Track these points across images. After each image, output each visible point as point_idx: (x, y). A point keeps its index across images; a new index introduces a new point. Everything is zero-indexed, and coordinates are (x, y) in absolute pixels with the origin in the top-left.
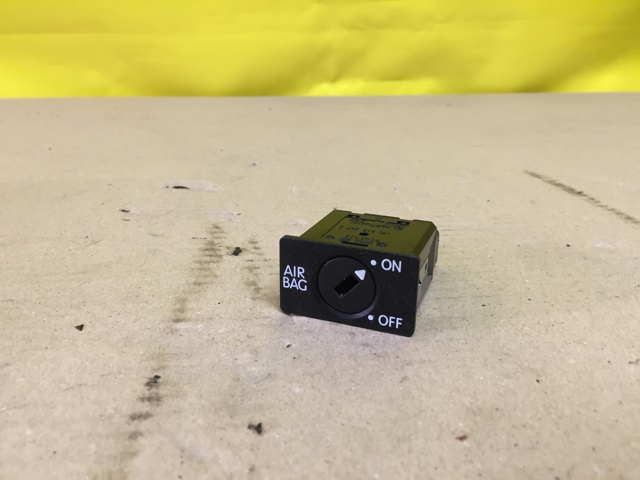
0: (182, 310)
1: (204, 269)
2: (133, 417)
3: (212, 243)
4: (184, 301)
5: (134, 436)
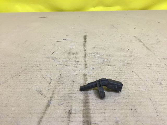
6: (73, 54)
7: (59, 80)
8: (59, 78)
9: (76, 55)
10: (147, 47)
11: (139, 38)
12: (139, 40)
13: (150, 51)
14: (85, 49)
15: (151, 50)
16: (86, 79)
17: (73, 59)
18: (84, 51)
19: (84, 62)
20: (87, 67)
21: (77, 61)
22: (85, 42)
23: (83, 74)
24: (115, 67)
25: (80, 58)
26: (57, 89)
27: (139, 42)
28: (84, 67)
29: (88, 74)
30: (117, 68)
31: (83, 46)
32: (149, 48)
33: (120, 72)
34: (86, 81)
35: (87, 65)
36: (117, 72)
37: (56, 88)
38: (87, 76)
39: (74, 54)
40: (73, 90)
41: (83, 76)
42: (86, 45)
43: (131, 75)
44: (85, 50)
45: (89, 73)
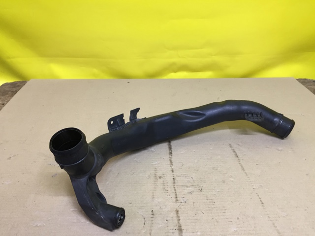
0: (153, 195)
1: (155, 183)
2: (151, 218)
3: (155, 175)
4: (153, 193)
5: (152, 220)
6: (160, 177)
7: (152, 219)
8: (152, 216)
9: (164, 180)
10: (242, 167)
11: (235, 148)
12: (234, 152)
13: (246, 173)
14: (173, 167)
15: (246, 171)
16: (179, 217)
17: (162, 187)
18: (171, 172)
19: (174, 191)
20: (178, 199)
21: (166, 189)
22: (171, 153)
23: (175, 210)
24: (207, 200)
25: (168, 184)
26: (153, 231)
27: (234, 156)
28: (175, 200)
29: (179, 210)
30: (209, 201)
31: (169, 163)
32: (245, 168)
33: (213, 206)
34: (179, 220)
35: (178, 196)
36: (210, 206)
37: (151, 230)
38: (179, 213)
39: (162, 178)
40: (168, 232)
41: (175, 213)
42: (172, 160)
43: (223, 211)
44: (173, 171)
45: (180, 208)
